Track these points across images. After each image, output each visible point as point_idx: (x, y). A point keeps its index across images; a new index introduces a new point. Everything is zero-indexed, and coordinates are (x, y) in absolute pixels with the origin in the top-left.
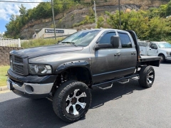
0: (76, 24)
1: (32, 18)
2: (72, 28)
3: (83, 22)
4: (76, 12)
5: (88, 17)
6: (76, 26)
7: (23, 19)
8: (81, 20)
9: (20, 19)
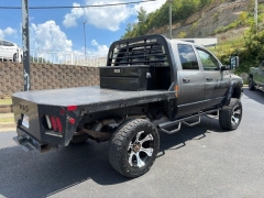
0: (220, 28)
1: (153, 24)
2: (213, 35)
3: (233, 24)
4: (222, 7)
5: (245, 14)
6: (219, 32)
7: (141, 27)
8: (230, 20)
9: (138, 28)
